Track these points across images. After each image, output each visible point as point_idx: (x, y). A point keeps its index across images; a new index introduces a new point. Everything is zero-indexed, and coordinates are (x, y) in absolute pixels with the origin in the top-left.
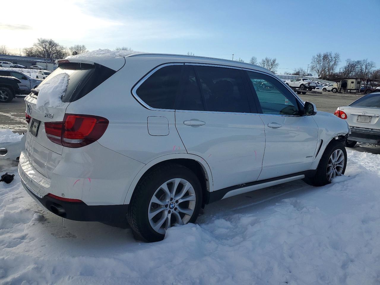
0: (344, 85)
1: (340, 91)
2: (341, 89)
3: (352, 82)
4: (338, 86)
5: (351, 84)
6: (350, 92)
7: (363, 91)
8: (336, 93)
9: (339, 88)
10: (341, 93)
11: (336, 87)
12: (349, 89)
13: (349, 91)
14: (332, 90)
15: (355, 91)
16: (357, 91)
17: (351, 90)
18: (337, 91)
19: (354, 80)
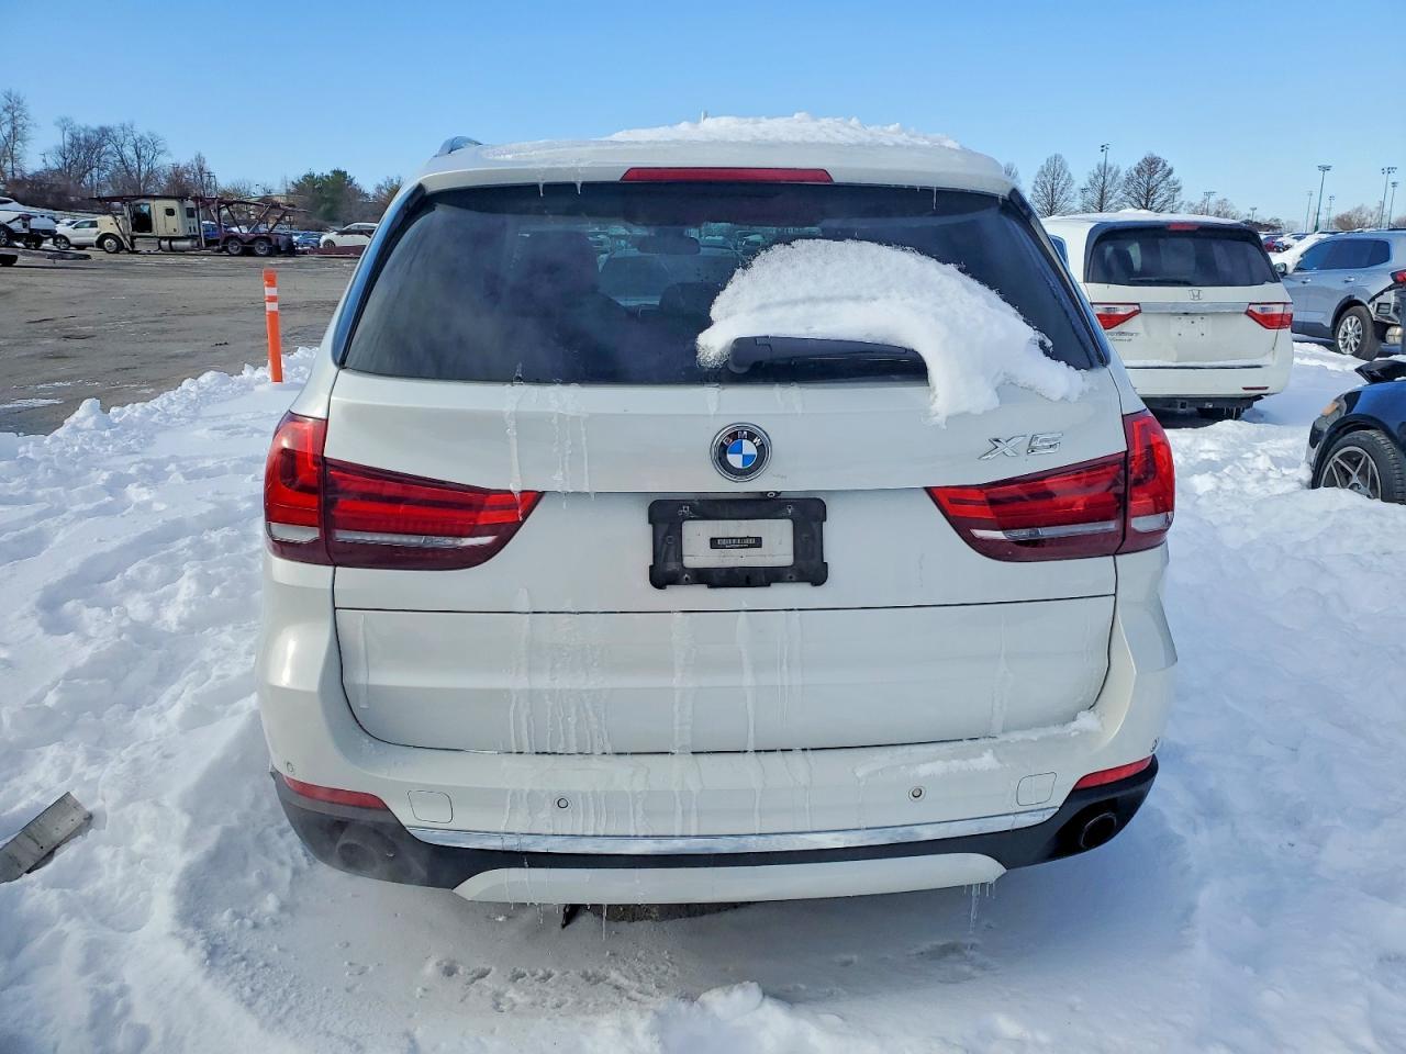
0: (142, 223)
1: (132, 245)
2: (133, 238)
3: (170, 212)
4: (120, 225)
5: (167, 220)
6: (172, 250)
7: (216, 242)
8: (116, 252)
9: (124, 236)
10: (137, 252)
11: (114, 230)
12: (165, 238)
13: (167, 243)
14: (100, 243)
15: (187, 243)
16: (195, 243)
17: (171, 239)
18: (120, 248)
19: (173, 204)
